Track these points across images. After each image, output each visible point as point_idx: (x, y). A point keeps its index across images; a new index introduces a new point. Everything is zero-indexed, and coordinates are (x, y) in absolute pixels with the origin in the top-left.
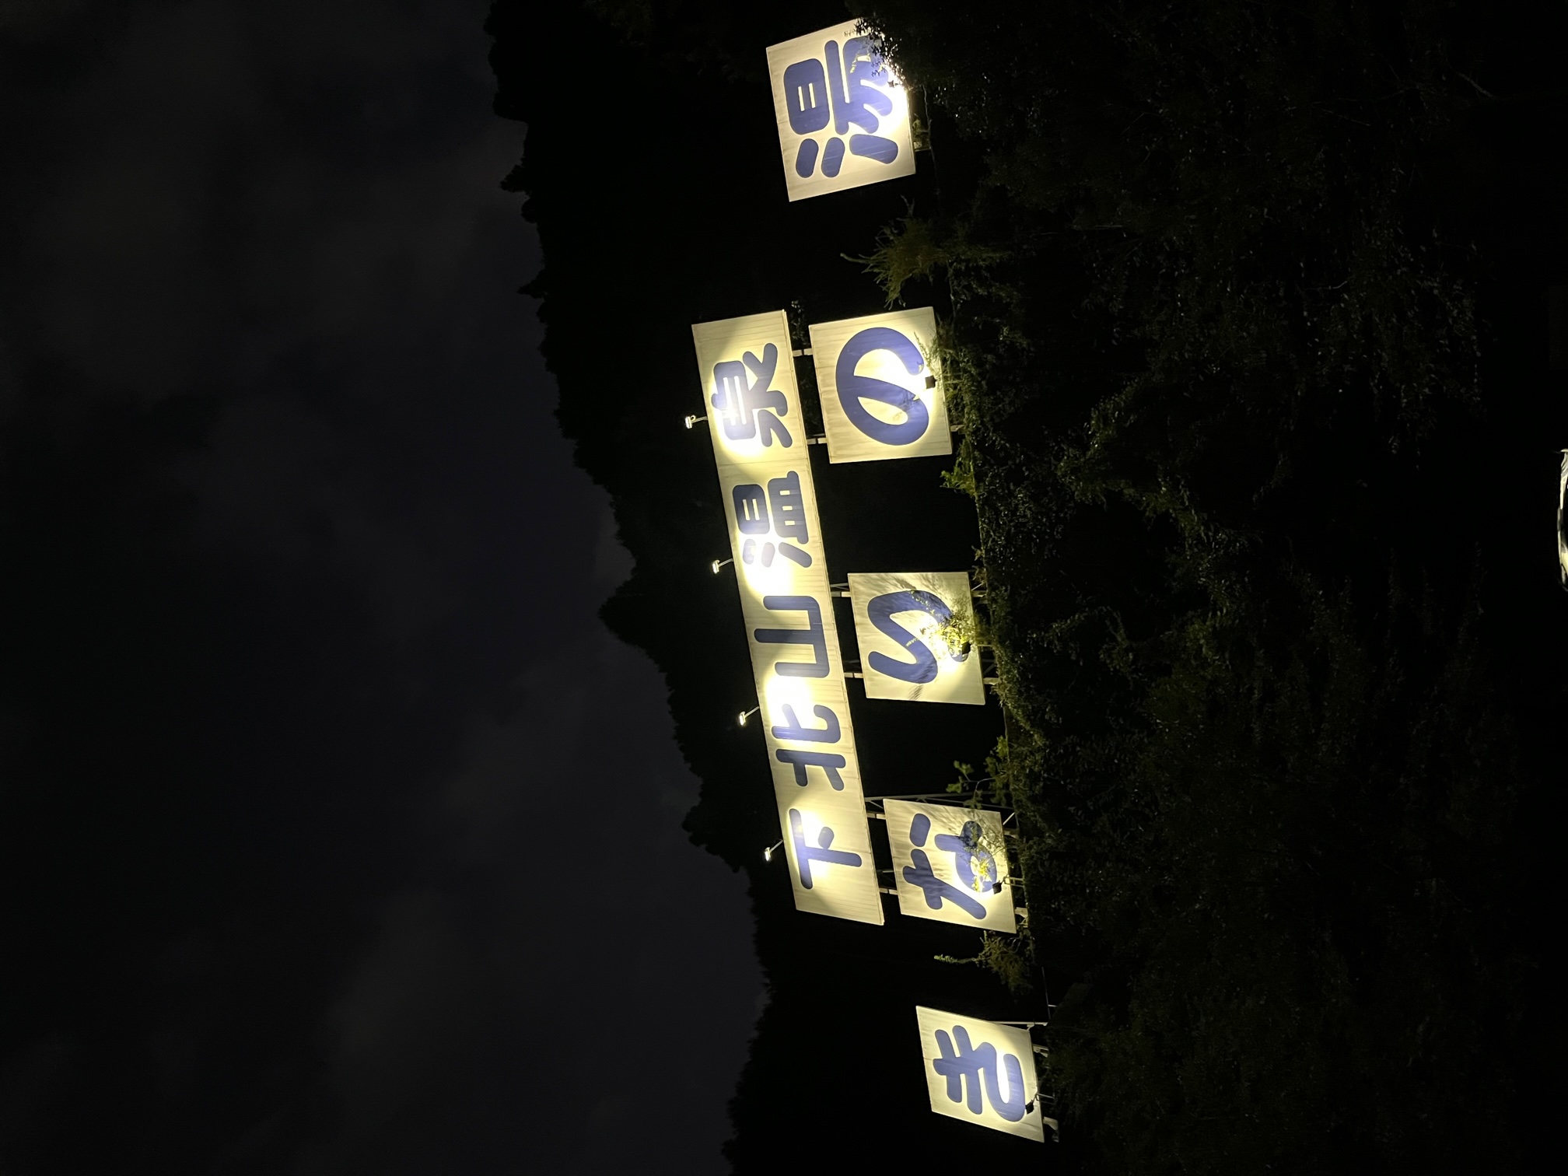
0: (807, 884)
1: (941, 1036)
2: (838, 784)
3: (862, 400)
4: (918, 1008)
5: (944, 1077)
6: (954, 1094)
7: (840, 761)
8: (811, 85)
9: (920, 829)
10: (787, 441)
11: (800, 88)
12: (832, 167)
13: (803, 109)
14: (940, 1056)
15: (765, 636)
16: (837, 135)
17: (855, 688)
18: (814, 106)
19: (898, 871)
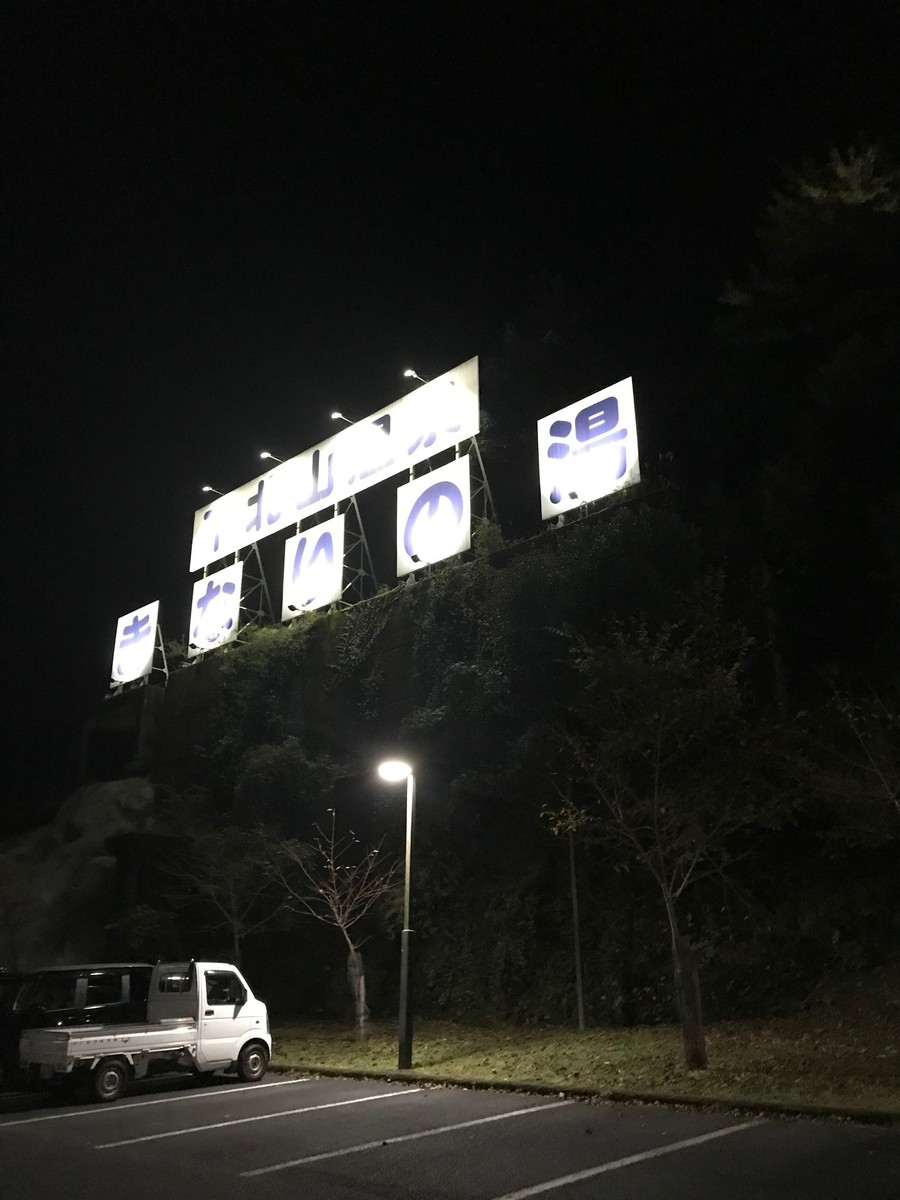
0: (206, 515)
1: (147, 619)
2: (248, 529)
3: (428, 504)
4: (157, 603)
5: (131, 623)
6: (127, 630)
7: (258, 529)
8: (603, 422)
9: (229, 587)
10: (411, 451)
11: (602, 413)
12: (554, 451)
13: (590, 418)
14: (140, 619)
15: (316, 455)
16: (571, 450)
17: (290, 531)
18: (591, 427)
19: (213, 577)
